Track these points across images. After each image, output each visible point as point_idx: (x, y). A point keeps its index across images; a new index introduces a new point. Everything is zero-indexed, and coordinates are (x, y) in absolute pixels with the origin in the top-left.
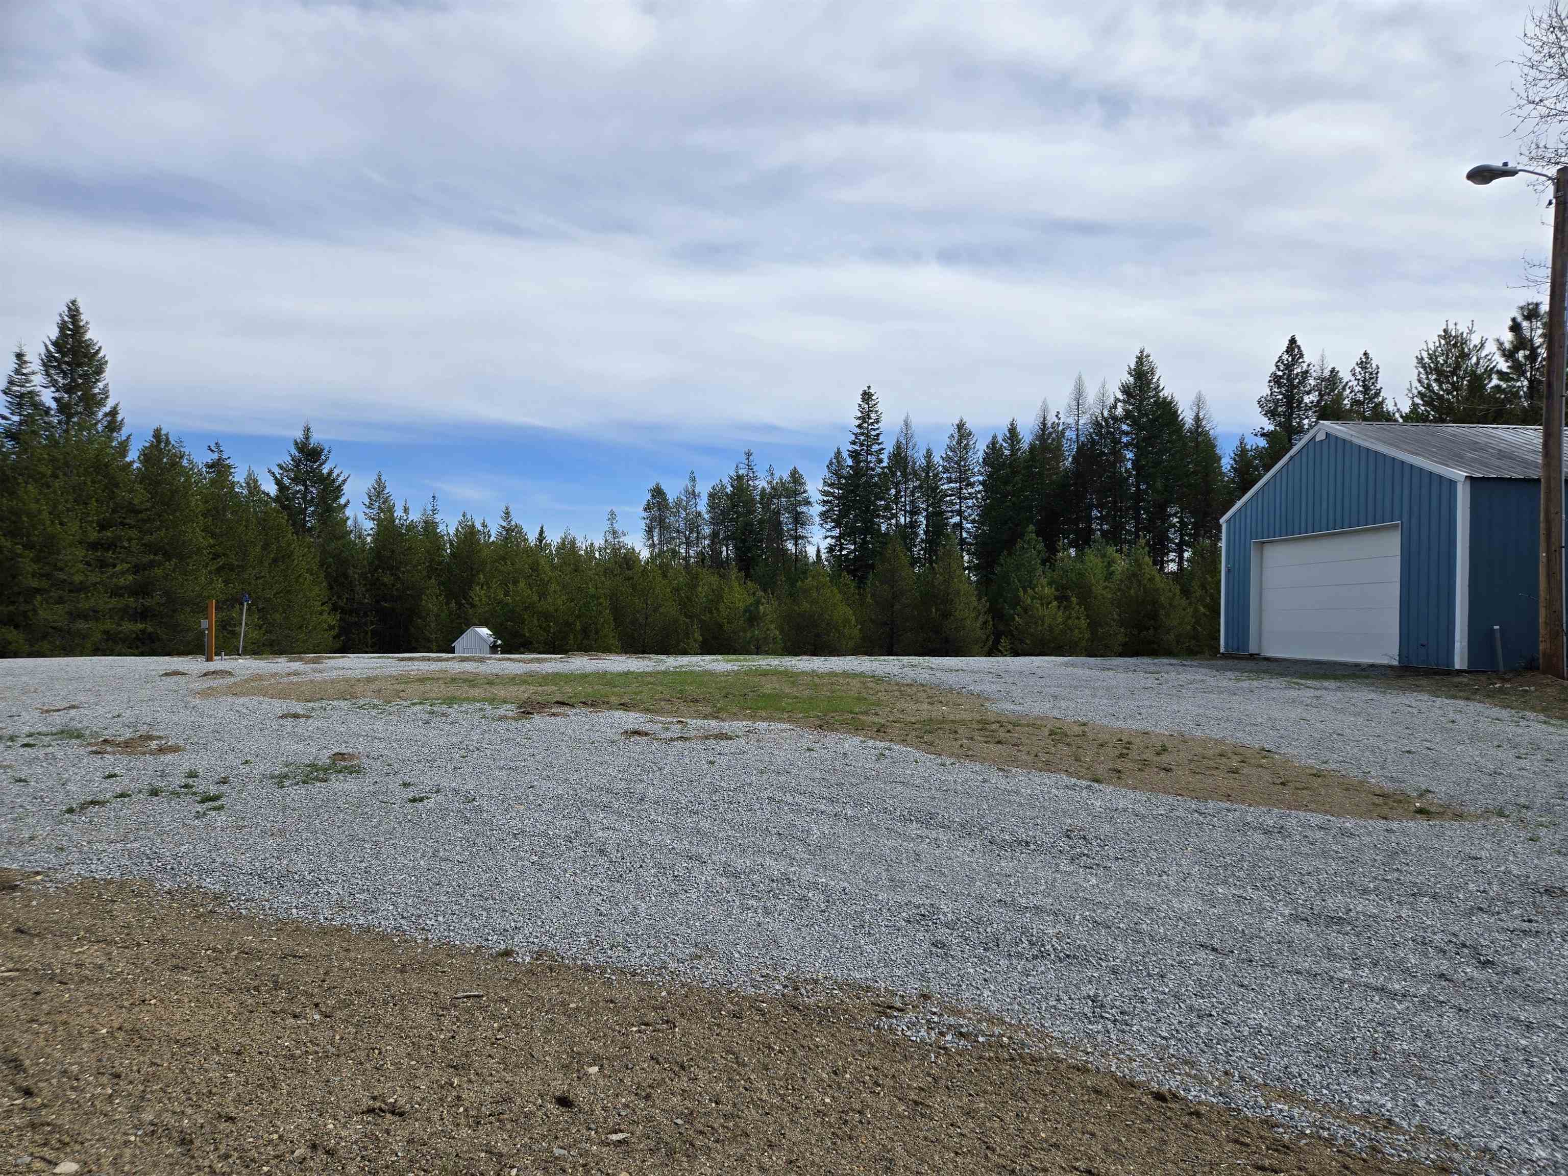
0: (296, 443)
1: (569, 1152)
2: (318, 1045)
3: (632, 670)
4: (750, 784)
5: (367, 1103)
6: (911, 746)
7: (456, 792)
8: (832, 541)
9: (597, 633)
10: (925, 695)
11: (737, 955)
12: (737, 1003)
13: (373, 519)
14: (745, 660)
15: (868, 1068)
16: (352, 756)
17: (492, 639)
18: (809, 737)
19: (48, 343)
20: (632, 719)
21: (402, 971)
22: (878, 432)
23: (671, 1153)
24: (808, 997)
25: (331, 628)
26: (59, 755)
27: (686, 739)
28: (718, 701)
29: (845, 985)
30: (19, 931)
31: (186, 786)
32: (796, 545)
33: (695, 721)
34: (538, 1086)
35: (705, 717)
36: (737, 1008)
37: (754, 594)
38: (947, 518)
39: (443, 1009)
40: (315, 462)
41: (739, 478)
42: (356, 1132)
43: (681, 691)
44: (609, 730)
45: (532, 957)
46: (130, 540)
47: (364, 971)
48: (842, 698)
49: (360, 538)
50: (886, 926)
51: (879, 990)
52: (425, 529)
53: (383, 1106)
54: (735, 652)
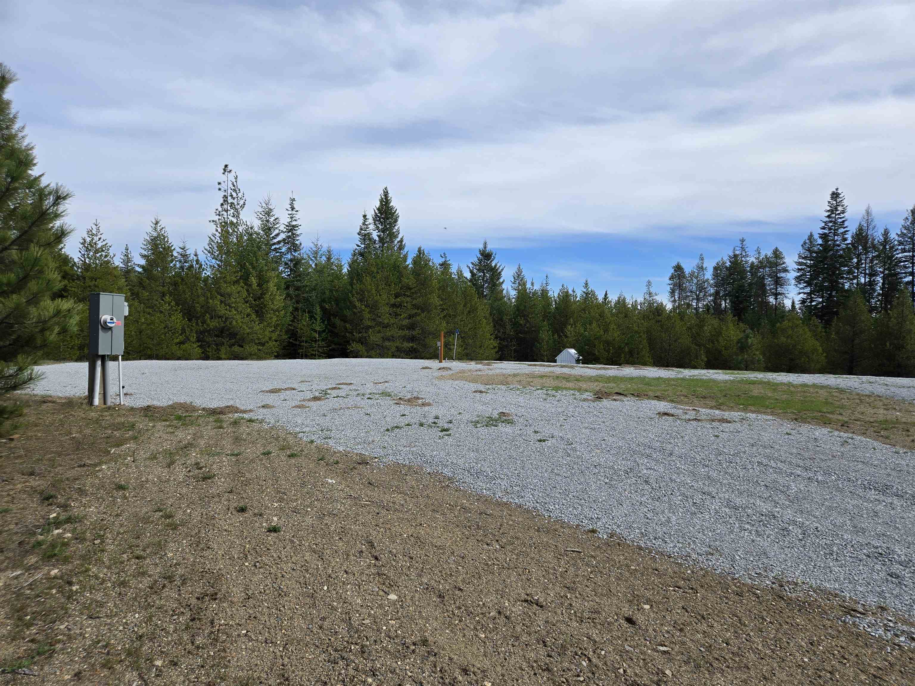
0: (480, 251)
1: (634, 650)
2: (499, 561)
3: (661, 376)
4: (745, 452)
5: (524, 597)
6: (870, 437)
7: (562, 438)
8: (805, 296)
9: (637, 354)
10: (881, 403)
11: (738, 557)
12: (739, 587)
13: (516, 290)
14: (738, 374)
15: (837, 646)
16: (508, 415)
17: (577, 356)
18: (788, 426)
19: (375, 209)
20: (663, 406)
21: (538, 531)
22: (843, 219)
23: (698, 666)
24: (790, 593)
25: (495, 347)
26: (382, 404)
27: (699, 420)
28: (720, 398)
29: (818, 590)
30: (370, 483)
31: (434, 423)
32: (776, 299)
33: (704, 410)
34: (614, 608)
35: (711, 408)
36: (738, 590)
37: (744, 331)
38: (901, 278)
39: (560, 555)
40: (489, 260)
41: (735, 256)
42: (519, 610)
43: (694, 391)
44: (648, 411)
45: (608, 536)
46: (407, 303)
47: (519, 527)
48: (812, 402)
49: (509, 300)
50: (850, 557)
51: (845, 597)
52: (542, 294)
53: (532, 600)
54: (730, 369)
